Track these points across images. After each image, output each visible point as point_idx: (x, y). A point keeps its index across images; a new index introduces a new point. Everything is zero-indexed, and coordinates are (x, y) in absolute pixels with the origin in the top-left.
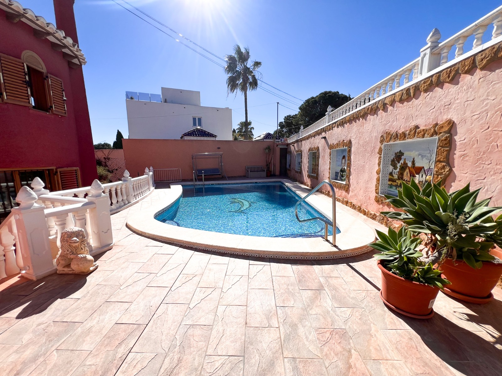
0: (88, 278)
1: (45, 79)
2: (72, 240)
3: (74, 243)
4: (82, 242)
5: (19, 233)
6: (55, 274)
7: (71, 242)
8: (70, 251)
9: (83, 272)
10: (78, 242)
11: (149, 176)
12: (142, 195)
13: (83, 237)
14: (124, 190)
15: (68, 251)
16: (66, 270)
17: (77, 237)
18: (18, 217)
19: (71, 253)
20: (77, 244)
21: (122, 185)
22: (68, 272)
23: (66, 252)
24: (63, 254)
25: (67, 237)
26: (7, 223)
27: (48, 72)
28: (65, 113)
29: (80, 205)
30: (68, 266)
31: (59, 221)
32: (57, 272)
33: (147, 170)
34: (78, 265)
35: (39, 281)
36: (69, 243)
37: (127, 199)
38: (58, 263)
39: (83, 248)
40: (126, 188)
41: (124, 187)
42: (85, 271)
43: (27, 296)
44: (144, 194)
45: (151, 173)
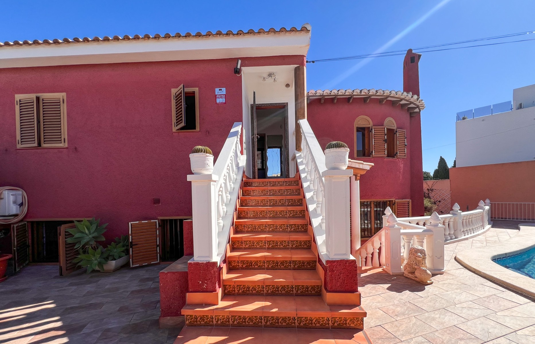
0: (426, 287)
1: (395, 133)
2: (418, 255)
3: (419, 257)
4: (423, 258)
5: (386, 242)
6: (402, 275)
7: (417, 256)
8: (415, 262)
9: (422, 282)
10: (421, 257)
11: (484, 211)
12: (472, 232)
13: (424, 255)
14: (451, 224)
15: (413, 262)
16: (410, 276)
17: (421, 253)
18: (387, 231)
19: (415, 264)
20: (420, 259)
21: (451, 218)
22: (411, 277)
23: (412, 262)
24: (409, 263)
25: (413, 252)
26: (379, 234)
27: (398, 128)
28: (405, 155)
29: (421, 231)
30: (413, 273)
31: (407, 239)
32: (404, 275)
33: (481, 203)
34: (420, 274)
35: (393, 276)
36: (415, 256)
37: (454, 234)
38: (405, 268)
39: (424, 263)
40: (454, 222)
41: (452, 220)
42: (425, 281)
43: (390, 281)
44: (475, 231)
45: (487, 208)
